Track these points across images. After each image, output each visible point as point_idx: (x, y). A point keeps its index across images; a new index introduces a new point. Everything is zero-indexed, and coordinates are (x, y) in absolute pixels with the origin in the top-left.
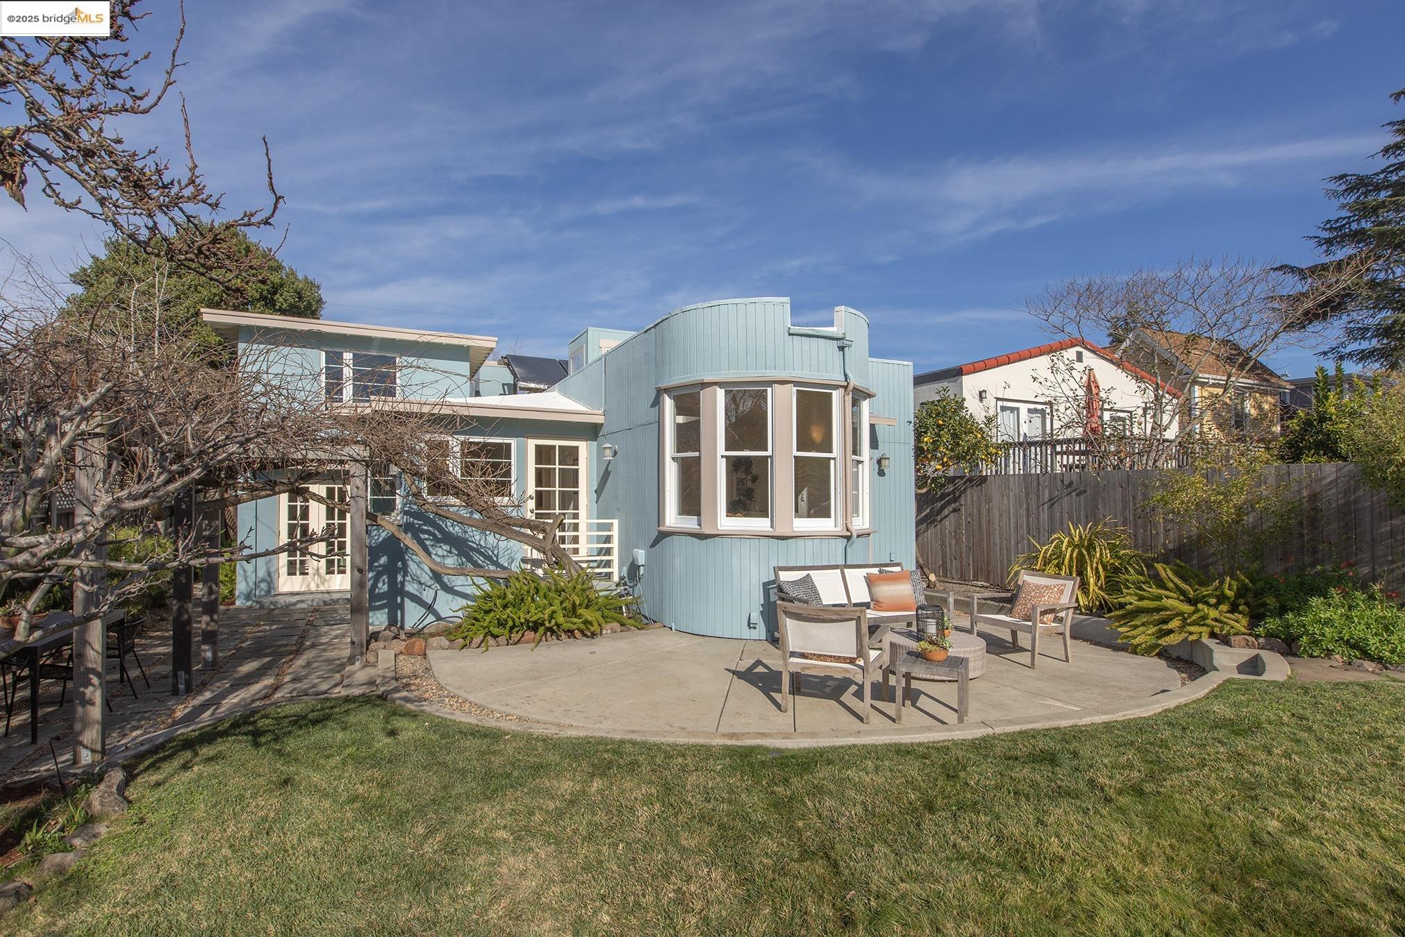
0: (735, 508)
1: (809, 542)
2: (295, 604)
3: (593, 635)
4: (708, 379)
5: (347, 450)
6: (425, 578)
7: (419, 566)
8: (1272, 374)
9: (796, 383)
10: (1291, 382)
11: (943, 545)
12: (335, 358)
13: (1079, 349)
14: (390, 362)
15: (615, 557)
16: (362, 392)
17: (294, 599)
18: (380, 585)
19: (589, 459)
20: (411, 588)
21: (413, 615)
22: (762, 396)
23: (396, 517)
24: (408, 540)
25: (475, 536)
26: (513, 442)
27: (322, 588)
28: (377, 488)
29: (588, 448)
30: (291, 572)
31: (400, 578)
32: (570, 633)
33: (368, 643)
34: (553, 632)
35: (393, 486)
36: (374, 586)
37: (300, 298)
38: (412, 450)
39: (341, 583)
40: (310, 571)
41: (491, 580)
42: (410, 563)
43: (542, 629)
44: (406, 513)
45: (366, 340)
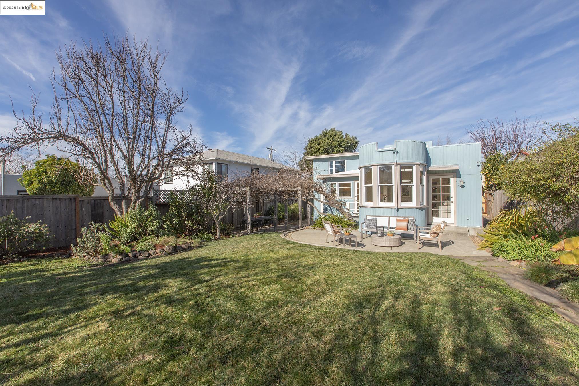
1: (382, 209)
12: (331, 163)
14: (344, 162)
16: (337, 171)
22: (371, 170)
26: (351, 182)
45: (338, 158)
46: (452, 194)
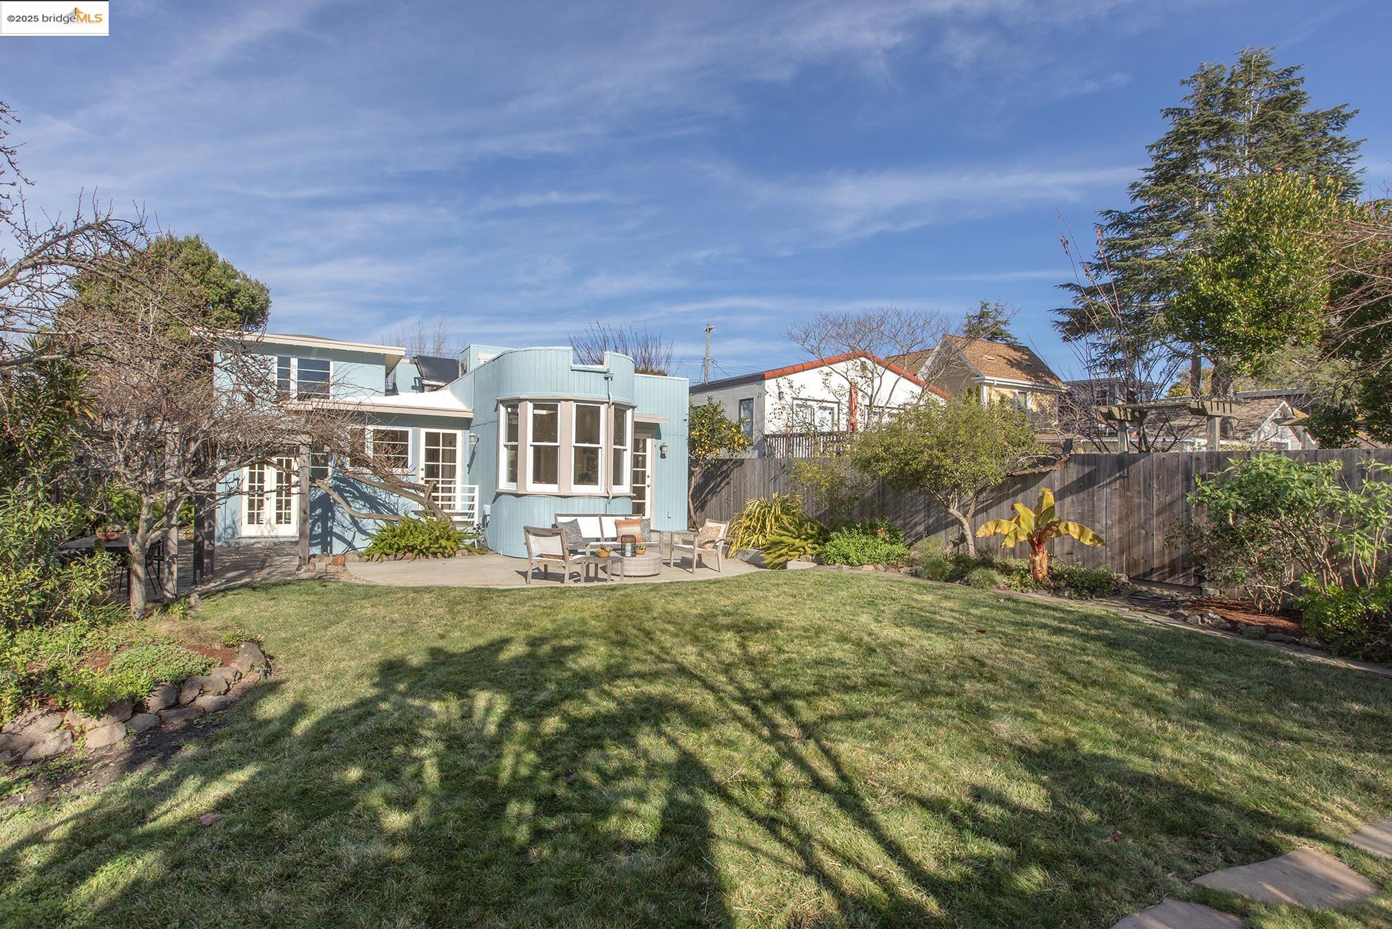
0: (537, 478)
1: (581, 500)
2: (253, 544)
3: (450, 556)
4: (522, 397)
5: (299, 437)
6: (347, 522)
7: (342, 515)
8: (1052, 375)
9: (575, 401)
10: (1067, 384)
11: (721, 509)
12: (284, 362)
13: (863, 359)
14: (326, 366)
15: (476, 511)
17: (253, 541)
18: (316, 529)
19: (464, 443)
20: (336, 530)
21: (338, 547)
22: (555, 408)
23: (329, 481)
24: (335, 496)
25: (382, 495)
26: (410, 430)
27: (272, 534)
28: (315, 461)
29: (464, 436)
30: (251, 521)
31: (330, 524)
32: (435, 554)
33: (309, 559)
34: (424, 554)
35: (326, 461)
36: (312, 529)
37: (254, 302)
38: (339, 438)
39: (290, 530)
40: (264, 522)
41: (388, 521)
42: (337, 513)
43: (416, 551)
44: (335, 478)
45: (308, 350)
46: (648, 470)
